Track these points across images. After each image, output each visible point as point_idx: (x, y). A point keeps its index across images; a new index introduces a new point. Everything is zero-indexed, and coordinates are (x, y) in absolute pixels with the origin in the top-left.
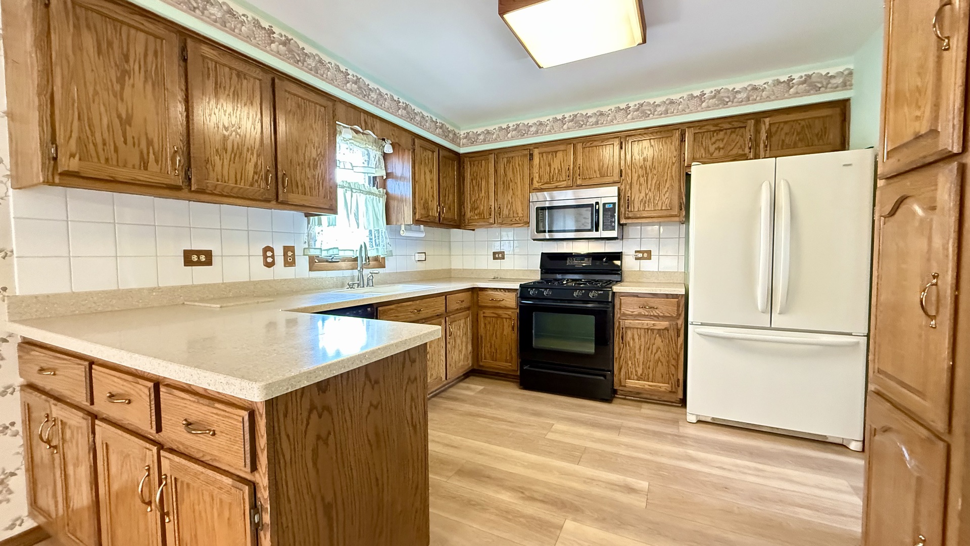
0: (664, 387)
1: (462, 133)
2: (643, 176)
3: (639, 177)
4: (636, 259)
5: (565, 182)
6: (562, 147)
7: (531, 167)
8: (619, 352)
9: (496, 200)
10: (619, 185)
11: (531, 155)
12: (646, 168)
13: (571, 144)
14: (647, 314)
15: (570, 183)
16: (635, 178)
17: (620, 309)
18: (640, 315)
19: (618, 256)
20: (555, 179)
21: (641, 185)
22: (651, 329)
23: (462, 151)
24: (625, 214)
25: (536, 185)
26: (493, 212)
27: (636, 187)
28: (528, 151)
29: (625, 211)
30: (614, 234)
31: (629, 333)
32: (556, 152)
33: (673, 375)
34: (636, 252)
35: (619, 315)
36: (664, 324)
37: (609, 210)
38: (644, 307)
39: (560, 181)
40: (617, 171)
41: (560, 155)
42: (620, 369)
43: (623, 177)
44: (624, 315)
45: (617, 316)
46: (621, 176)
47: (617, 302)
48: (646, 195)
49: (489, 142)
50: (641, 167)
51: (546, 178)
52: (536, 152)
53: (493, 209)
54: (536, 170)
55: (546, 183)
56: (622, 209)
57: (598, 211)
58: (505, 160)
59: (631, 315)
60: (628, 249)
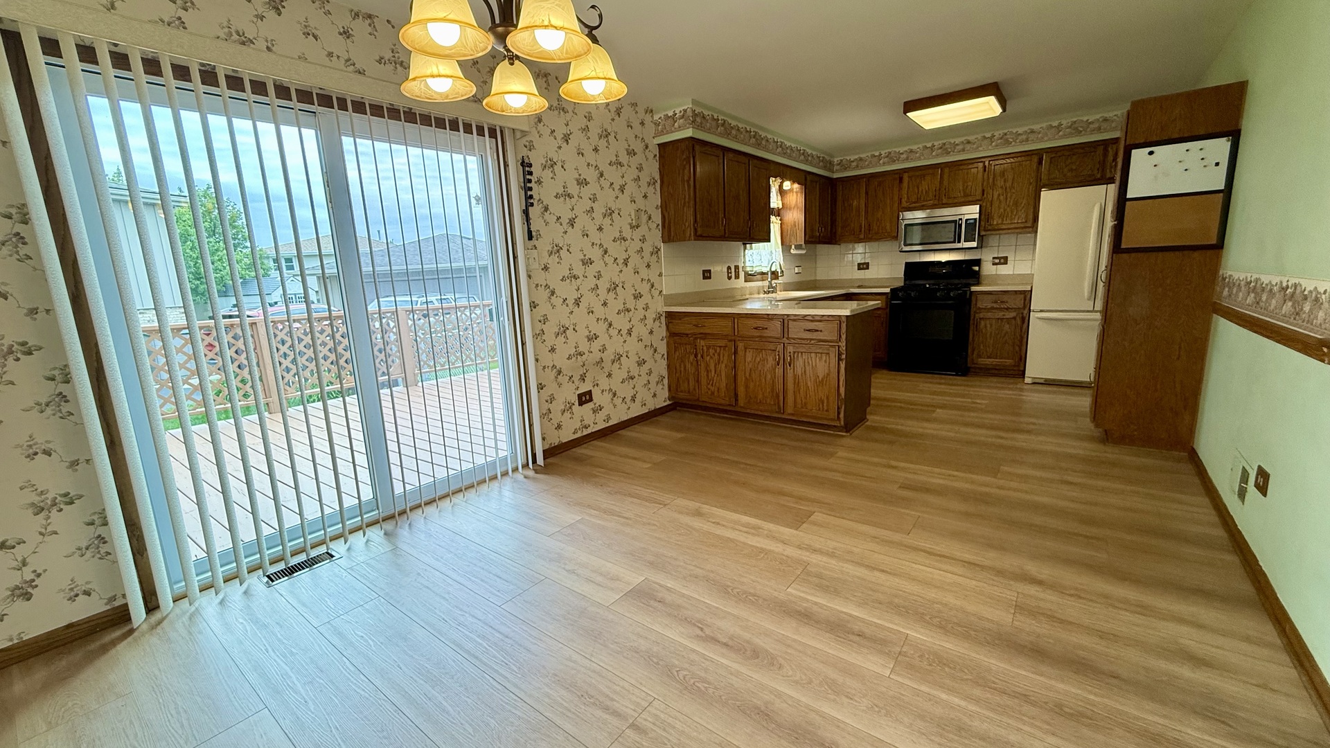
0: (1009, 362)
1: (836, 160)
2: (1003, 195)
3: (999, 195)
4: (993, 264)
5: (931, 202)
6: (931, 171)
7: (900, 189)
8: (973, 338)
9: (866, 218)
10: (981, 203)
11: (901, 180)
12: (1006, 188)
13: (938, 168)
14: (998, 306)
15: (936, 202)
16: (995, 197)
17: (976, 304)
18: (993, 308)
19: (978, 262)
20: (922, 199)
21: (1000, 202)
22: (1001, 319)
23: (835, 176)
24: (985, 227)
25: (904, 204)
26: (863, 230)
27: (996, 204)
28: (899, 175)
29: (985, 224)
30: (974, 244)
31: (983, 323)
32: (924, 176)
33: (1017, 352)
34: (994, 258)
35: (975, 309)
36: (1013, 314)
37: (971, 225)
38: (996, 302)
39: (927, 201)
40: (979, 192)
41: (928, 178)
42: (973, 350)
43: (985, 195)
44: (979, 308)
45: (973, 310)
46: (983, 194)
47: (973, 299)
48: (1005, 210)
49: (862, 168)
50: (1002, 187)
51: (914, 198)
52: (906, 176)
53: (863, 226)
54: (904, 191)
55: (914, 203)
56: (983, 223)
57: (960, 226)
58: (876, 183)
59: (985, 309)
60: (987, 257)
